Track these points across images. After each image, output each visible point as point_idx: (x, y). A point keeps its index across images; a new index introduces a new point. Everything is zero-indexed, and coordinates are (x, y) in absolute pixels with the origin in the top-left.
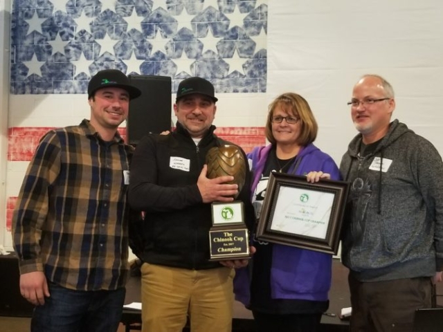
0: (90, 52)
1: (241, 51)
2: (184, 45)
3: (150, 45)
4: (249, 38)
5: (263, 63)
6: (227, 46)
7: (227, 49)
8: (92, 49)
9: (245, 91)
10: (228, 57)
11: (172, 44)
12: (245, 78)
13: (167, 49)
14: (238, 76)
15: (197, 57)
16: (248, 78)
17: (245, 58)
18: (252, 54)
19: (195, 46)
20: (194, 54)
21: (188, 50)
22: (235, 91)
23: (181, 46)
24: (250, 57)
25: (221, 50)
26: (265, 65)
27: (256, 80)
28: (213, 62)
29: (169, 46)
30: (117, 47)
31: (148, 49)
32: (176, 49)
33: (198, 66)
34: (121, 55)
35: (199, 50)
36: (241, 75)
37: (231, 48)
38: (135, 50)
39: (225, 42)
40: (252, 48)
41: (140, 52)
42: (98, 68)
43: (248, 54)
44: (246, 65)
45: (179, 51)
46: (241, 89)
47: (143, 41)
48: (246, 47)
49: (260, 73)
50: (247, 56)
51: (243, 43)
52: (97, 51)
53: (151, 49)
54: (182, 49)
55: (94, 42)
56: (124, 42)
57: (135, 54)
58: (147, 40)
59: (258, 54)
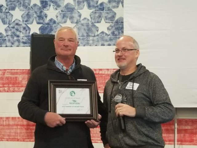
1: (106, 18)
2: (69, 14)
3: (46, 14)
4: (111, 10)
5: (121, 26)
6: (97, 15)
7: (97, 17)
8: (7, 18)
9: (109, 45)
10: (98, 22)
11: (60, 14)
12: (109, 37)
13: (57, 17)
14: (105, 35)
15: (77, 23)
16: (111, 36)
17: (109, 23)
18: (114, 20)
19: (76, 15)
20: (75, 21)
21: (71, 18)
22: (103, 45)
23: (67, 15)
24: (112, 23)
25: (93, 18)
26: (122, 28)
27: (116, 38)
28: (88, 25)
29: (58, 15)
30: (24, 16)
31: (44, 17)
32: (63, 17)
33: (78, 28)
34: (26, 21)
35: (78, 18)
37: (100, 17)
38: (36, 18)
39: (95, 13)
40: (113, 17)
41: (39, 19)
42: (11, 30)
43: (111, 20)
44: (110, 28)
45: (65, 18)
46: (106, 43)
47: (41, 12)
48: (109, 16)
49: (119, 33)
51: (107, 13)
52: (10, 19)
53: (46, 17)
54: (67, 17)
55: (8, 12)
56: (29, 12)
57: (36, 20)
58: (44, 11)
59: (117, 20)
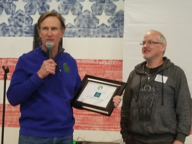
0: (9, 10)
1: (107, 11)
2: (70, 6)
3: (48, 6)
4: (112, 3)
5: (121, 19)
6: (98, 7)
7: (98, 10)
8: (10, 8)
9: (109, 37)
10: (99, 14)
11: (62, 6)
12: (109, 29)
13: (59, 8)
14: (105, 27)
15: (78, 14)
16: (111, 28)
17: (110, 15)
18: (114, 13)
19: (77, 7)
20: (77, 12)
21: (73, 10)
22: (103, 36)
24: (113, 15)
25: (94, 10)
26: (123, 20)
27: (116, 30)
28: (89, 17)
30: (26, 7)
31: (47, 9)
32: (65, 9)
33: (79, 20)
34: (29, 12)
35: (80, 10)
36: (107, 26)
37: (101, 9)
38: (38, 9)
39: (97, 5)
40: (114, 9)
41: (41, 10)
42: (14, 20)
43: (112, 13)
44: (110, 20)
45: (67, 10)
46: (106, 35)
47: (44, 3)
48: (110, 9)
49: (119, 25)
50: (111, 14)
51: (108, 6)
52: (14, 9)
53: (49, 8)
54: (69, 9)
55: (12, 3)
56: (31, 3)
57: (39, 11)
58: (46, 2)
59: (118, 13)
